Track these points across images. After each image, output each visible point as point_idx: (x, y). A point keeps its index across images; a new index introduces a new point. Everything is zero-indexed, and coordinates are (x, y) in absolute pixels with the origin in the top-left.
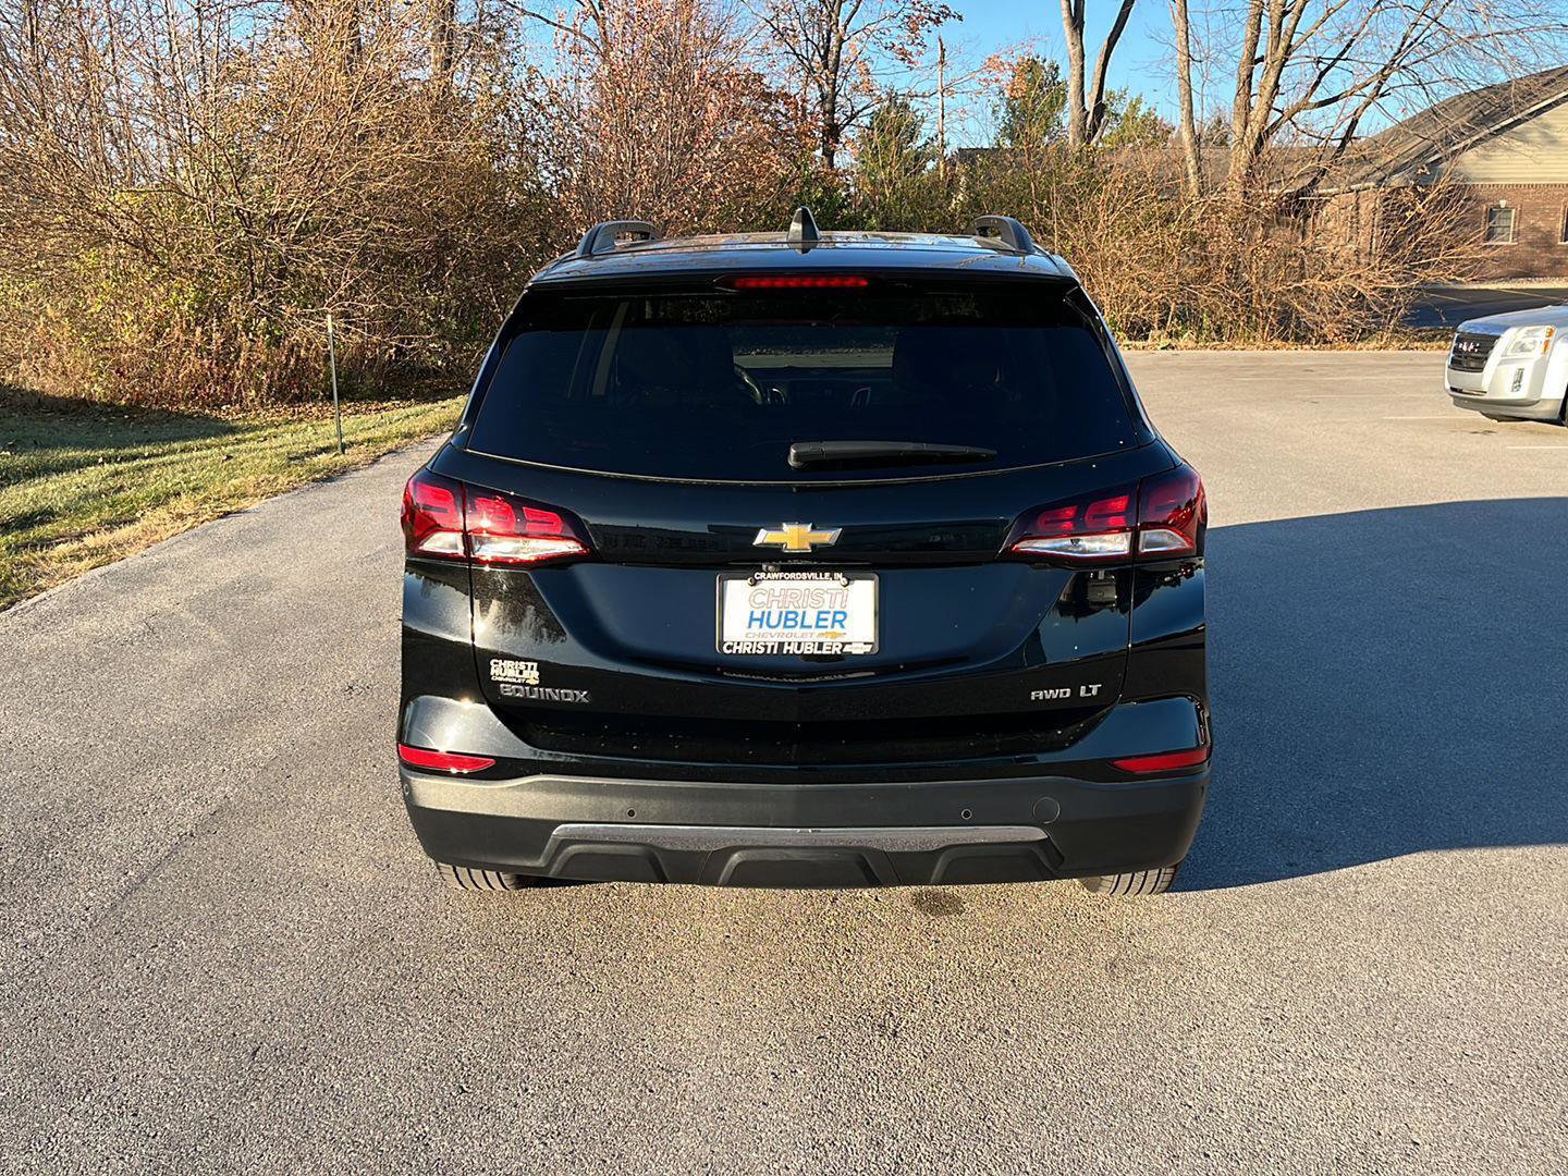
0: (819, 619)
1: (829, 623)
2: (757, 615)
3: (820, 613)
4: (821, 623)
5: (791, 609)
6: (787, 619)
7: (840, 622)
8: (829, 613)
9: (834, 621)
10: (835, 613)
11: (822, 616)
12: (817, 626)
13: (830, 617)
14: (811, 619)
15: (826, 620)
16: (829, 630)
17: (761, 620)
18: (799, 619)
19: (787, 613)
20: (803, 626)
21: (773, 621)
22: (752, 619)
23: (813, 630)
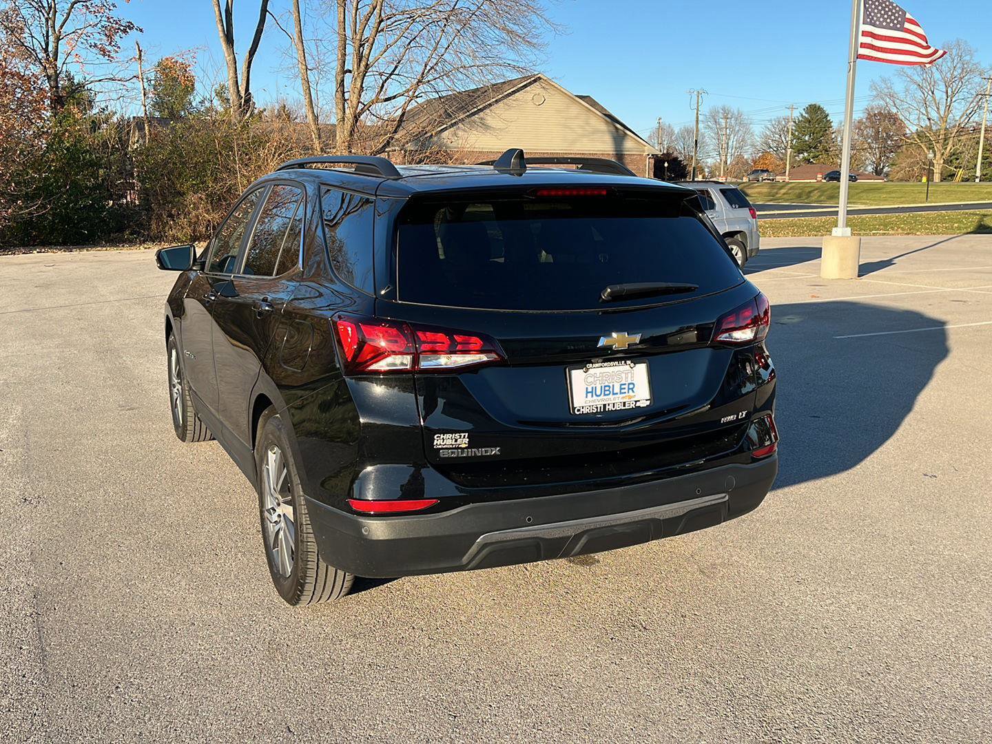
0: (621, 389)
1: (626, 390)
2: (590, 390)
3: (621, 385)
4: (623, 391)
5: (607, 384)
6: (605, 391)
7: (632, 389)
8: (625, 384)
9: (629, 389)
10: (629, 384)
11: (623, 387)
12: (621, 393)
13: (626, 387)
14: (617, 390)
15: (625, 389)
16: (627, 394)
17: (592, 392)
18: (611, 390)
19: (605, 386)
20: (614, 394)
21: (598, 393)
22: (587, 392)
23: (619, 395)
